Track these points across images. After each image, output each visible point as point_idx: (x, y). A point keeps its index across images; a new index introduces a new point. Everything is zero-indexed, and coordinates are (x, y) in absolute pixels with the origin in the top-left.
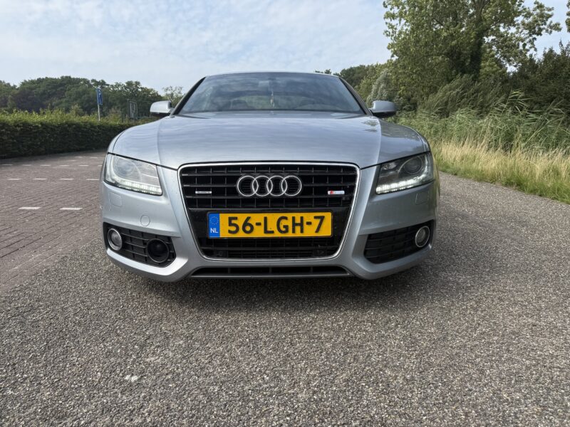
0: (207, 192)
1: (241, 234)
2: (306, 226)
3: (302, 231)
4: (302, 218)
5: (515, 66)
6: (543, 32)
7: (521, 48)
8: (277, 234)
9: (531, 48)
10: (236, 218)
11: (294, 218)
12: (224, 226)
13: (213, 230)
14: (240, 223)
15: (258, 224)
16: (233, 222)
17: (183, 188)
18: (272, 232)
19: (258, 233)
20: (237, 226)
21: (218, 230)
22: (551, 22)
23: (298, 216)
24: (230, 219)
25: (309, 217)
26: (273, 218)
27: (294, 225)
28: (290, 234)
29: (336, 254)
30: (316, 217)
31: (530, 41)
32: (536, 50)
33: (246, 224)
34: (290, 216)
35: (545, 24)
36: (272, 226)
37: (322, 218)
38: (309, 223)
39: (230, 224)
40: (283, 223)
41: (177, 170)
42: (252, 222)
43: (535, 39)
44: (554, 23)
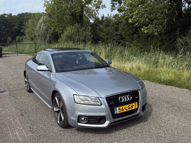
0: (113, 103)
1: (121, 112)
2: (133, 106)
3: (133, 108)
4: (132, 105)
5: (93, 20)
6: (101, 8)
7: (94, 13)
8: (128, 110)
9: (97, 13)
10: (120, 108)
11: (131, 105)
12: (118, 111)
13: (115, 112)
14: (121, 109)
15: (125, 108)
16: (120, 109)
17: (107, 102)
18: (127, 110)
19: (125, 110)
20: (120, 110)
21: (117, 112)
22: (103, 4)
23: (131, 104)
24: (119, 108)
25: (133, 104)
26: (127, 106)
27: (131, 107)
28: (131, 109)
29: (138, 111)
30: (135, 104)
31: (97, 11)
32: (99, 14)
33: (122, 109)
34: (130, 105)
35: (101, 5)
36: (127, 108)
37: (136, 104)
38: (134, 106)
39: (119, 110)
40: (129, 107)
41: (105, 98)
42: (123, 108)
43: (98, 10)
44: (104, 5)
